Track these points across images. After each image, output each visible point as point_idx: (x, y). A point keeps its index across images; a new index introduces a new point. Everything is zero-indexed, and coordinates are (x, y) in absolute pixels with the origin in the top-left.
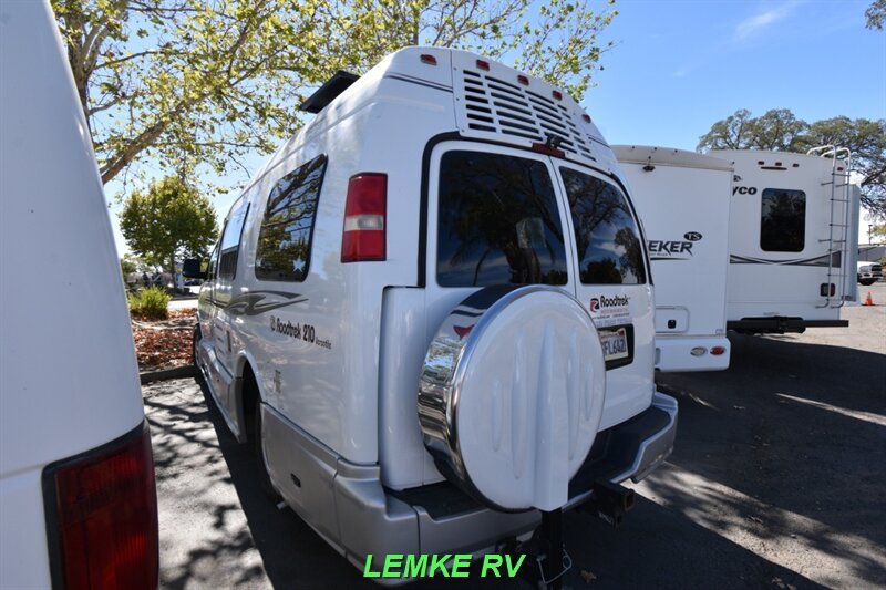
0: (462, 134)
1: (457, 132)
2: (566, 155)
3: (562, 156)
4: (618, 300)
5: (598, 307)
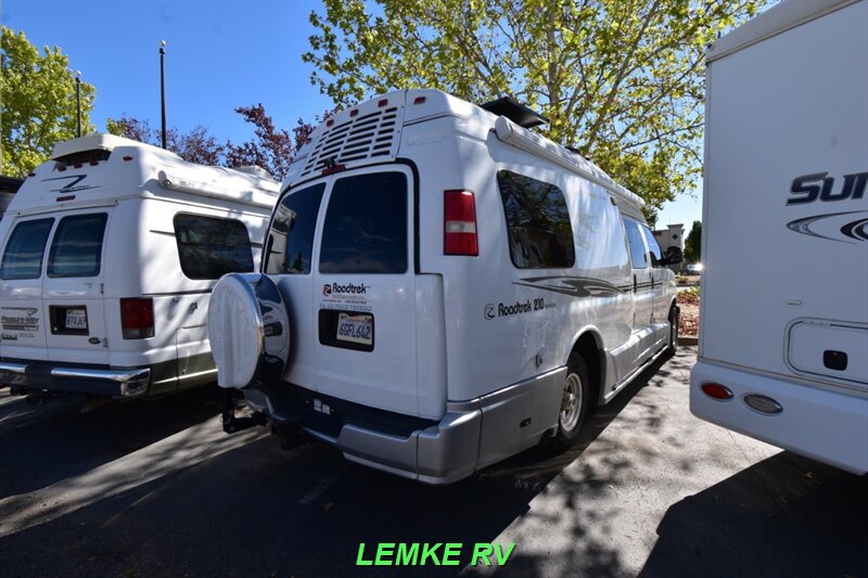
2: (347, 167)
3: (343, 169)
4: (352, 288)
5: (329, 292)
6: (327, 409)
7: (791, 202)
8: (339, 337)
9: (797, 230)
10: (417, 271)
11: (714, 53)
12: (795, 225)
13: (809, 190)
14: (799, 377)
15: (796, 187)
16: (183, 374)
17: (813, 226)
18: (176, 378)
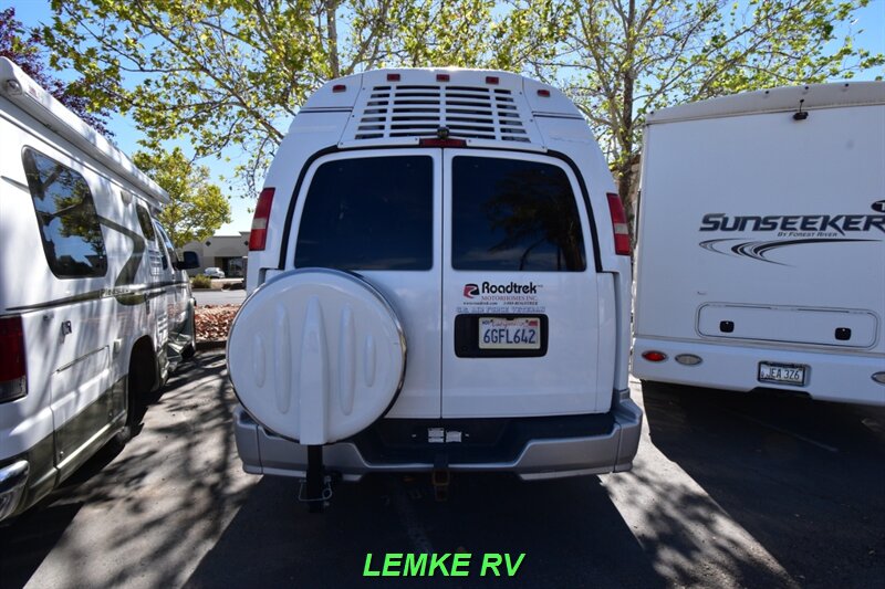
0: (340, 146)
1: (336, 146)
2: (468, 144)
3: (463, 145)
4: (514, 288)
5: (476, 292)
6: (455, 437)
7: (702, 229)
8: (482, 345)
9: (704, 247)
10: (599, 269)
11: (654, 119)
12: (704, 244)
13: (713, 223)
14: (706, 339)
15: (706, 220)
16: (62, 458)
17: (715, 246)
18: (54, 470)
